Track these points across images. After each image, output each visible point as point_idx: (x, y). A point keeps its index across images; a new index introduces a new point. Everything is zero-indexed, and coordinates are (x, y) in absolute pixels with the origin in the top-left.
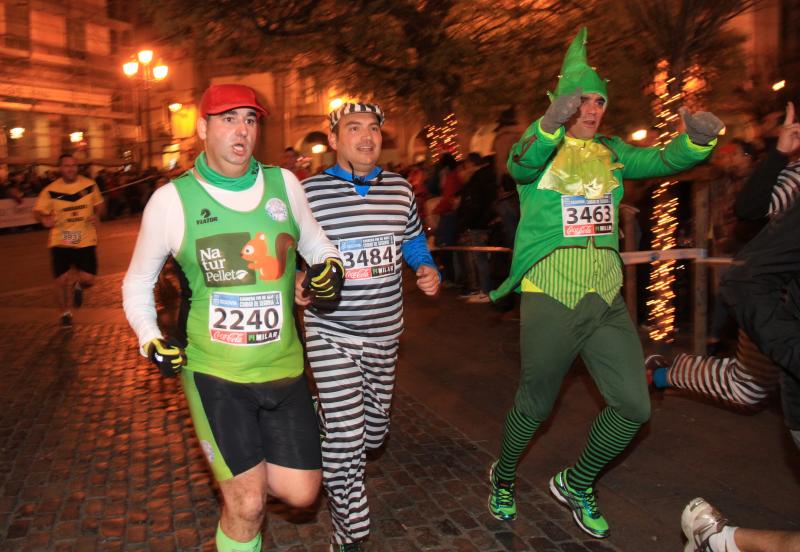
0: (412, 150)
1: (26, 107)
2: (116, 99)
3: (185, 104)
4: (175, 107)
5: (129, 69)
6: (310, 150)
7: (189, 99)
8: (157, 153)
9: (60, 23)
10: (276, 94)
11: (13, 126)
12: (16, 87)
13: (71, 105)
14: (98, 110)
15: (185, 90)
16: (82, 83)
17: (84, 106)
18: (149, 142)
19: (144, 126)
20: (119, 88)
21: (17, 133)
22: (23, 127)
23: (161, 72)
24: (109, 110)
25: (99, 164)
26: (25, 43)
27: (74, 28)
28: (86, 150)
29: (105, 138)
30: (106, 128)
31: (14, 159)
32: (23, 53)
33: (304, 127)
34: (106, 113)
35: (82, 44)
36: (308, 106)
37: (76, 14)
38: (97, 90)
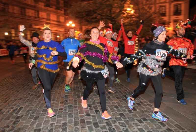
2: (65, 30)
4: (76, 31)
5: (68, 25)
7: (78, 30)
9: (56, 16)
13: (57, 31)
14: (62, 32)
15: (78, 28)
16: (60, 27)
17: (60, 31)
20: (66, 28)
23: (73, 25)
26: (50, 20)
27: (58, 17)
28: (60, 39)
29: (63, 37)
30: (63, 35)
32: (49, 22)
34: (64, 32)
35: (59, 20)
37: (58, 15)
38: (62, 28)
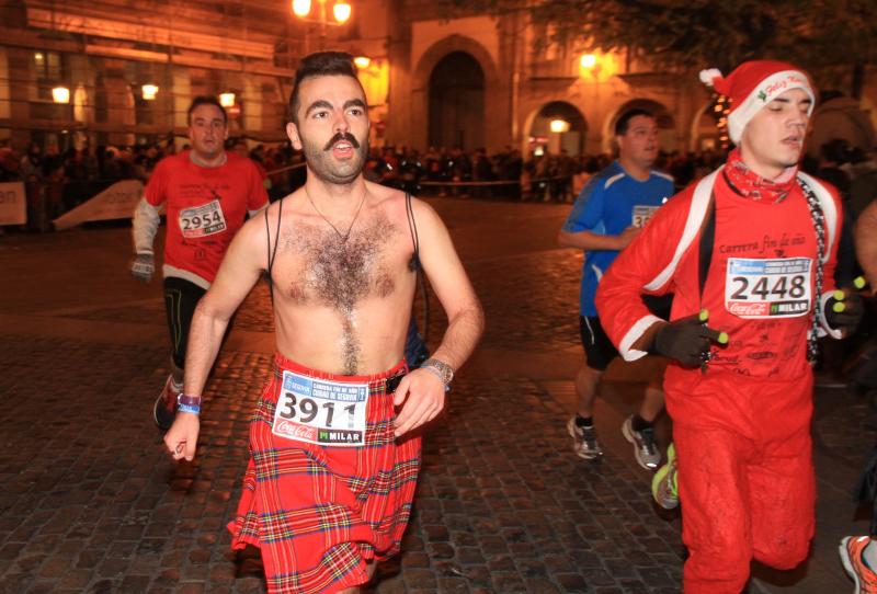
0: (695, 131)
1: (163, 57)
2: (281, 49)
3: (375, 59)
4: (361, 62)
5: (301, 8)
6: (547, 127)
7: (382, 52)
10: (502, 48)
11: (146, 83)
12: (149, 29)
13: (215, 55)
14: (258, 63)
15: (376, 39)
16: (237, 26)
17: (239, 58)
20: (285, 34)
21: (150, 91)
22: (156, 84)
23: (343, 13)
24: (271, 64)
25: (254, 139)
28: (240, 118)
29: (265, 103)
30: (266, 88)
31: (146, 127)
33: (538, 94)
34: (269, 69)
36: (548, 64)
38: (258, 35)
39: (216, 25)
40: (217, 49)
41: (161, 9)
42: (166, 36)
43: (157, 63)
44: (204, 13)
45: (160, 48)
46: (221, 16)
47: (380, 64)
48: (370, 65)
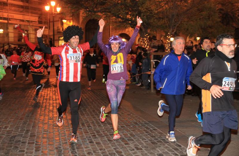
2: (39, 17)
3: (68, 20)
4: (64, 21)
5: (47, 8)
8: (57, 40)
12: (1, 13)
13: (23, 21)
14: (34, 23)
16: (28, 12)
17: (28, 21)
18: (54, 35)
19: (52, 28)
20: (41, 14)
21: (1, 31)
22: (3, 29)
24: (37, 23)
29: (35, 34)
30: (36, 30)
33: (117, 31)
38: (34, 15)
39: (21, 12)
40: (22, 19)
41: (4, 8)
42: (6, 15)
43: (4, 23)
44: (17, 8)
45: (5, 19)
46: (22, 9)
47: (70, 22)
48: (67, 22)
